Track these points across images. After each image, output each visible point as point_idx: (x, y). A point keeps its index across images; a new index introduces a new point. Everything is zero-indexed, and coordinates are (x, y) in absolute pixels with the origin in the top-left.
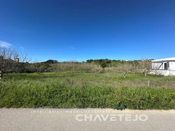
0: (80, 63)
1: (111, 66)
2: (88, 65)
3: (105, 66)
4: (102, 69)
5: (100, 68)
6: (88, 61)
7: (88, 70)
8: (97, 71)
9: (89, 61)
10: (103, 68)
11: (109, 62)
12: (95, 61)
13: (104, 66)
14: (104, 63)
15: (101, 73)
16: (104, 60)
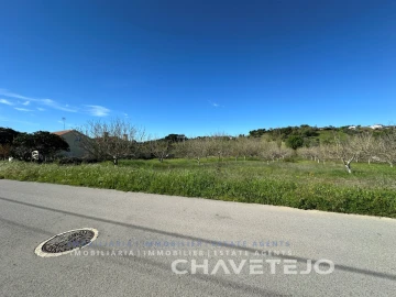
0: (234, 139)
1: (317, 144)
2: (254, 144)
3: (300, 145)
4: (290, 151)
5: (284, 149)
6: (252, 133)
7: (253, 155)
8: (277, 156)
9: (256, 134)
10: (295, 148)
11: (312, 133)
12: (270, 132)
13: (296, 144)
14: (297, 138)
15: (287, 160)
16: (297, 128)
